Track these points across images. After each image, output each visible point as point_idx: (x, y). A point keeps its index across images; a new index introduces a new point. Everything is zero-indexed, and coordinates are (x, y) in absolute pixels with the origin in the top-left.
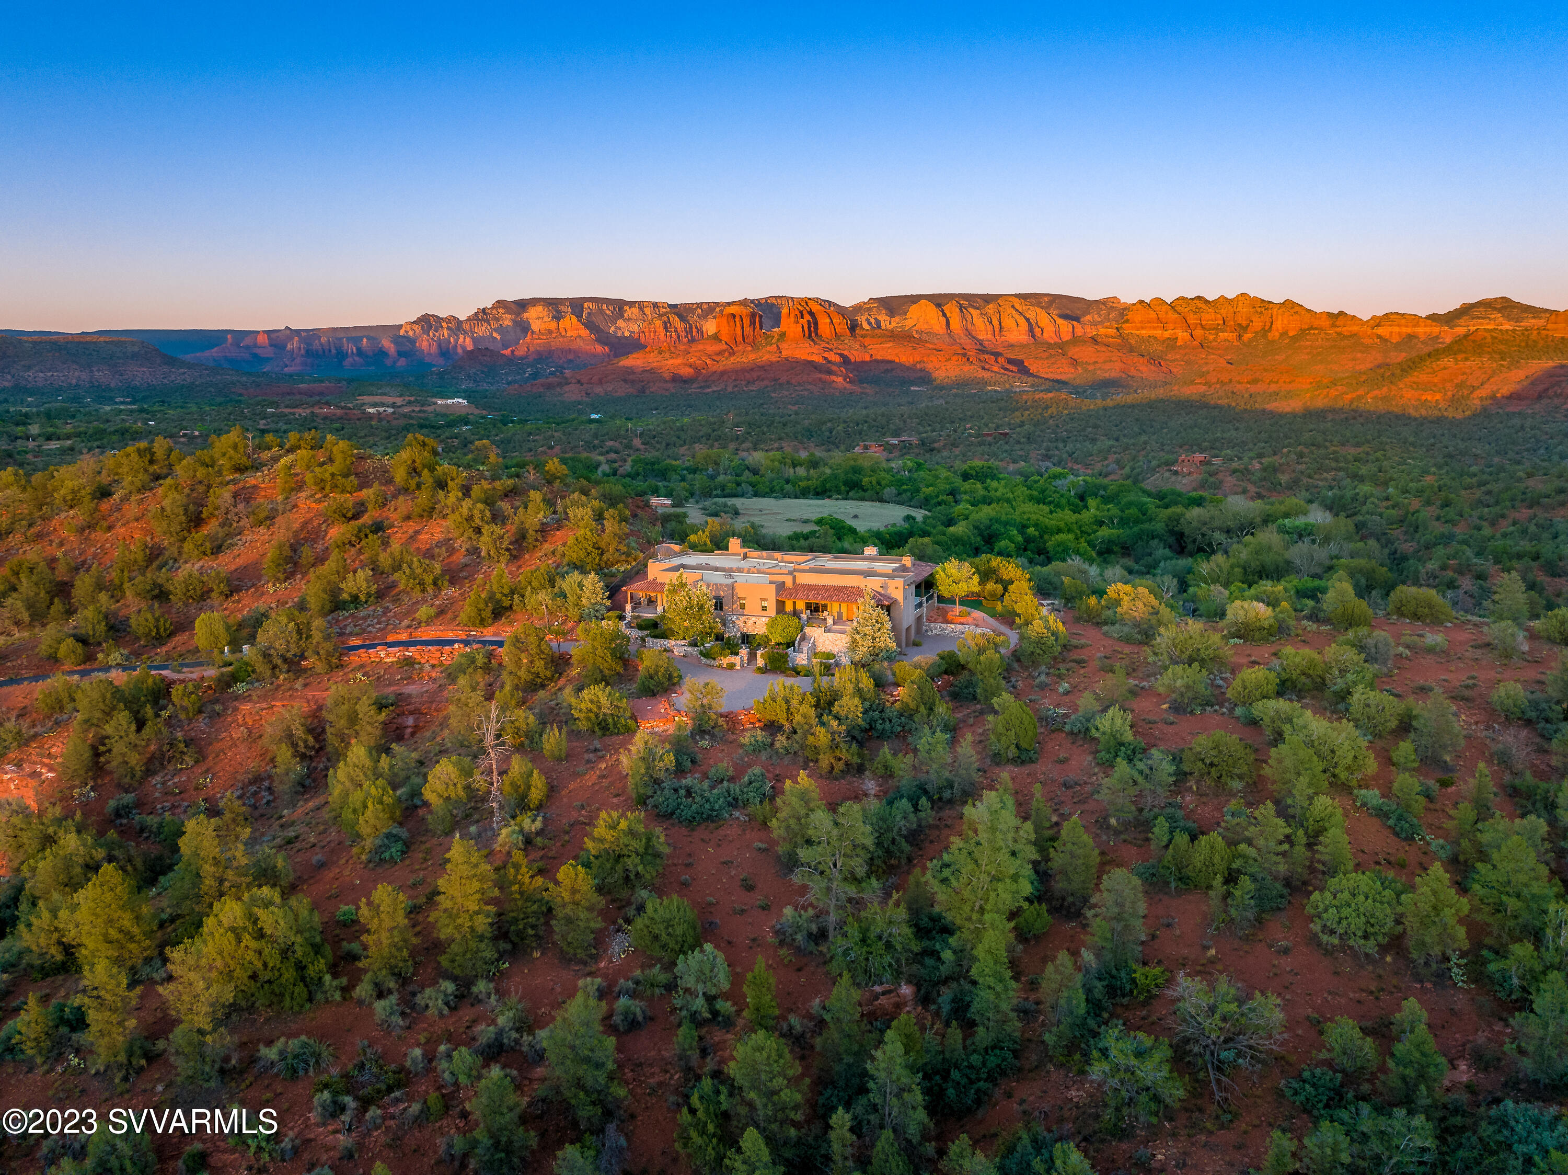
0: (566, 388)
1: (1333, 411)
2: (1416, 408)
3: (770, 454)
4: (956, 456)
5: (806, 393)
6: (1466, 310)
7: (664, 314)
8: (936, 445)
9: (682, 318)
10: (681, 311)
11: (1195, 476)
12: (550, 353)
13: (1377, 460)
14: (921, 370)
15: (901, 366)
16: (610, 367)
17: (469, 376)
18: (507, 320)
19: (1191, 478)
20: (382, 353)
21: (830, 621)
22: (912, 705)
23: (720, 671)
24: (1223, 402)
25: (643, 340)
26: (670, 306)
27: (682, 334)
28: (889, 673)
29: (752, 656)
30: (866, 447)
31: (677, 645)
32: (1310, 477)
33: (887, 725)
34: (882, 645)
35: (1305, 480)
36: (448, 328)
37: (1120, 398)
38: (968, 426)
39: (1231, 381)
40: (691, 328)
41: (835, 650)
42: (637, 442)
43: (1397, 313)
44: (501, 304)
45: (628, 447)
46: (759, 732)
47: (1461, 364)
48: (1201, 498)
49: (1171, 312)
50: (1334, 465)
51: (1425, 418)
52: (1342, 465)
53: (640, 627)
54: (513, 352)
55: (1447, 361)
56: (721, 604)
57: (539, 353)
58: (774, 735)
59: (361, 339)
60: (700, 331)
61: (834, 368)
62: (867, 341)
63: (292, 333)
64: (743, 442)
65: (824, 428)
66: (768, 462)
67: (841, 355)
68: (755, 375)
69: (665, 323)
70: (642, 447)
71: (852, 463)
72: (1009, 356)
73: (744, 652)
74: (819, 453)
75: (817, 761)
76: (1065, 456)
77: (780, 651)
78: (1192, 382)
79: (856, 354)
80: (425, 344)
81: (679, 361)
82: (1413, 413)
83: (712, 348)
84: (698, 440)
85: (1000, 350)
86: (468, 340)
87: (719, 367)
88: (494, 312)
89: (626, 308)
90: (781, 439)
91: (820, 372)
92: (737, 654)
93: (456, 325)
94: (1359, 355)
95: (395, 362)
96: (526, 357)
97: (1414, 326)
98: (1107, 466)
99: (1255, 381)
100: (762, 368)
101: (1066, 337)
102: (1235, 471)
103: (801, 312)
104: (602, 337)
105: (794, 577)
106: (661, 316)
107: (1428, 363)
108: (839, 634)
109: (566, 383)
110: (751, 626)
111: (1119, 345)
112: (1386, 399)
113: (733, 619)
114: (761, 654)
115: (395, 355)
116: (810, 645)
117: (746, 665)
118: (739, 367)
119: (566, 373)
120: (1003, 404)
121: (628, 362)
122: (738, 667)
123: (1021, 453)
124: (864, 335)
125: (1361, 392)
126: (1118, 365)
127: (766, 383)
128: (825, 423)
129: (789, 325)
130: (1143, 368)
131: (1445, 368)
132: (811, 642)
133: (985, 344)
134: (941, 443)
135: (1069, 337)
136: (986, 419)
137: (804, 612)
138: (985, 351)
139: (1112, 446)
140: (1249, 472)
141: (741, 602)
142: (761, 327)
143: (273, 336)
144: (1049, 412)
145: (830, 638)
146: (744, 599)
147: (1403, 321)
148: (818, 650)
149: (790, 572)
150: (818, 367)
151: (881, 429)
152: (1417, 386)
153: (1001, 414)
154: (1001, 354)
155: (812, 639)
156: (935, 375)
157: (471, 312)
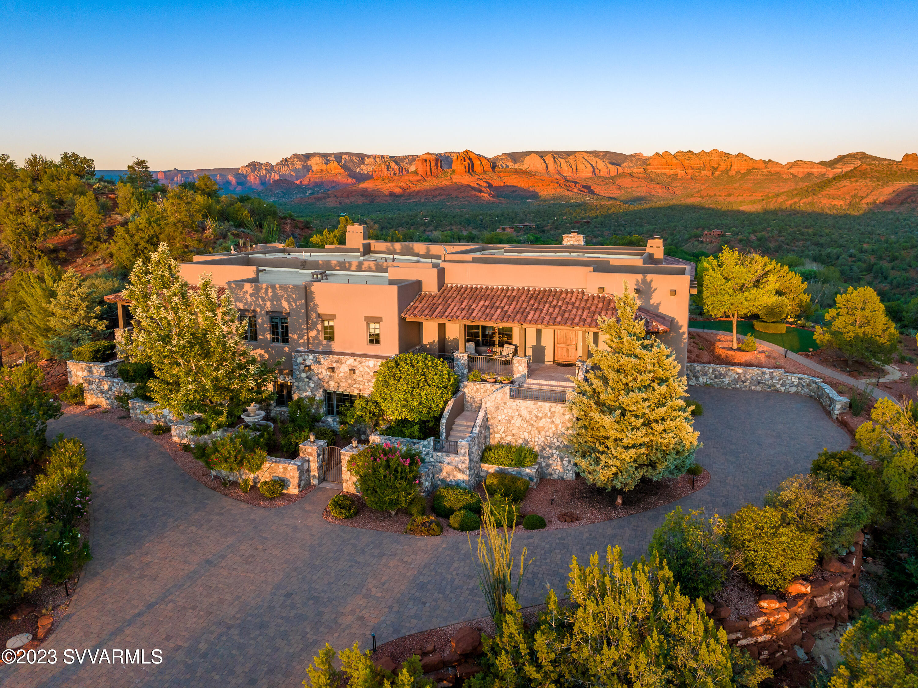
0: (328, 200)
1: (782, 210)
2: (830, 209)
3: (445, 232)
4: (559, 234)
5: (467, 202)
6: (841, 159)
8: (546, 228)
9: (397, 163)
10: (396, 160)
11: (715, 243)
12: (322, 183)
13: (827, 235)
14: (533, 191)
15: (521, 189)
16: (354, 188)
17: (275, 194)
18: (299, 165)
19: (712, 245)
20: (228, 183)
21: (520, 370)
24: (713, 206)
25: (374, 175)
26: (391, 157)
27: (397, 172)
29: (330, 463)
30: (503, 229)
32: (788, 245)
35: (785, 246)
36: (266, 169)
37: (648, 206)
38: (564, 218)
39: (715, 195)
40: (402, 169)
41: (536, 441)
43: (802, 161)
44: (295, 156)
47: (854, 184)
49: (674, 159)
50: (802, 237)
51: (837, 215)
52: (807, 237)
53: (128, 376)
54: (301, 182)
55: (845, 182)
56: (285, 328)
57: (316, 183)
59: (216, 175)
60: (407, 171)
61: (483, 189)
62: (502, 175)
63: (177, 172)
64: (429, 226)
65: (478, 219)
67: (487, 182)
68: (437, 192)
69: (387, 166)
72: (582, 184)
73: (310, 450)
74: (475, 232)
78: (692, 196)
79: (496, 181)
80: (252, 178)
81: (394, 184)
82: (829, 212)
83: (414, 178)
84: (401, 225)
85: (577, 181)
86: (276, 176)
87: (417, 188)
88: (292, 160)
89: (366, 158)
90: (451, 224)
91: (475, 191)
93: (270, 168)
94: (781, 184)
95: (235, 188)
96: (308, 185)
97: (811, 168)
99: (729, 195)
100: (441, 188)
101: (613, 174)
102: (741, 241)
103: (464, 158)
104: (352, 174)
105: (442, 273)
106: (386, 162)
107: (834, 183)
108: (547, 405)
109: (329, 197)
110: (346, 379)
111: (645, 178)
112: (810, 204)
113: (308, 362)
114: (352, 461)
115: (235, 184)
116: (476, 430)
117: (314, 482)
118: (428, 188)
119: (329, 192)
120: (583, 207)
121: (364, 185)
122: (293, 490)
123: (599, 233)
124: (500, 172)
125: (796, 200)
126: (645, 189)
127: (444, 197)
128: (478, 216)
129: (457, 166)
130: (659, 191)
131: (845, 186)
132: (479, 421)
133: (568, 178)
134: (549, 227)
135: (616, 174)
136: (574, 214)
137: (462, 348)
138: (568, 181)
139: (655, 228)
140: (750, 242)
141: (326, 323)
142: (441, 167)
143: (167, 173)
144: (612, 211)
145: (525, 413)
146: (332, 317)
147: (805, 165)
148: (495, 439)
149: (435, 266)
150: (473, 189)
151: (512, 219)
152: (829, 196)
153: (583, 212)
154: (577, 183)
155: (481, 414)
156: (541, 193)
157: (279, 161)
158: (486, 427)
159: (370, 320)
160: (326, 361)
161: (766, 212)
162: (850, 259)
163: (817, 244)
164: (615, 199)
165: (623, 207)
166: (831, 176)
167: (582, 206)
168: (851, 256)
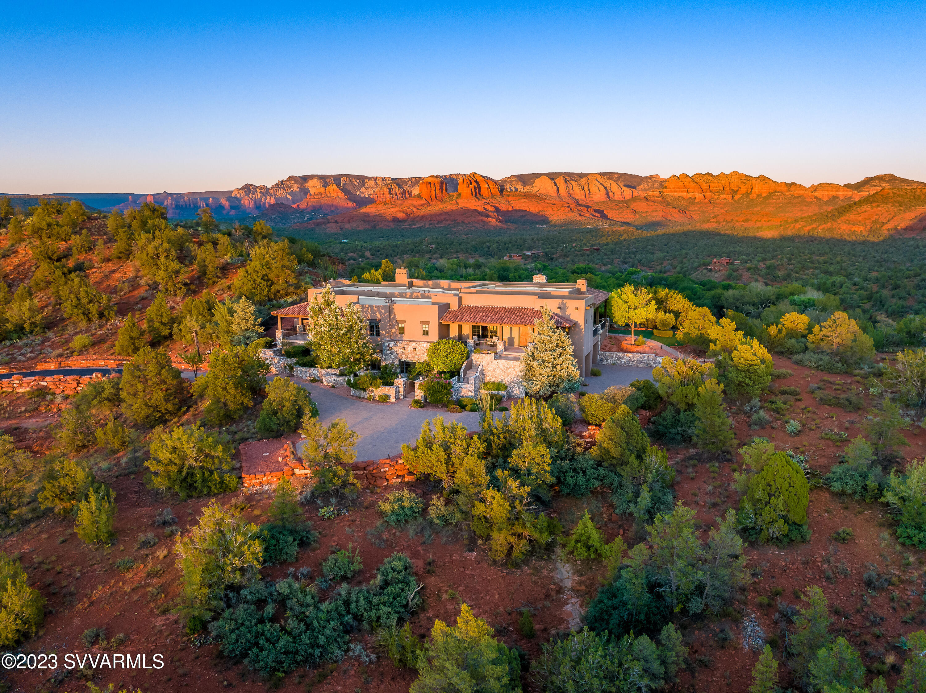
0: (328, 225)
1: (799, 236)
2: (849, 235)
3: (451, 260)
4: (568, 261)
5: (473, 228)
6: (868, 181)
7: (389, 184)
8: (554, 256)
9: (399, 186)
10: (399, 182)
11: (723, 272)
12: (321, 207)
13: (838, 262)
14: (542, 216)
15: (530, 213)
16: (355, 213)
17: (271, 220)
18: (296, 188)
19: (721, 273)
20: (221, 207)
21: (500, 347)
22: (615, 452)
23: (371, 405)
24: (729, 232)
25: (376, 199)
26: (393, 179)
27: (400, 196)
28: (576, 408)
29: (409, 388)
30: (511, 257)
31: (327, 374)
32: (797, 273)
33: (581, 480)
34: (564, 373)
35: (794, 275)
36: (261, 192)
37: (660, 232)
38: (574, 245)
39: (732, 220)
40: (405, 192)
41: (507, 380)
42: (368, 254)
43: (826, 183)
44: (292, 178)
45: (362, 256)
46: (406, 493)
47: (875, 209)
48: (729, 285)
49: (692, 182)
50: (812, 265)
51: (855, 241)
52: (817, 265)
53: (289, 355)
54: (298, 206)
55: (866, 207)
56: (378, 328)
57: (314, 207)
58: (426, 496)
59: (209, 199)
60: (410, 194)
61: (490, 214)
62: (510, 199)
63: (167, 195)
64: (434, 254)
65: (484, 246)
66: (450, 265)
67: (495, 207)
68: (442, 217)
69: (389, 189)
70: (371, 257)
71: (503, 265)
72: (595, 208)
73: (400, 382)
74: (481, 260)
75: (488, 538)
76: (636, 262)
77: (442, 381)
78: (708, 221)
79: (504, 206)
80: (247, 201)
81: (397, 209)
82: (848, 238)
83: (418, 202)
84: (405, 252)
85: (589, 204)
86: (272, 199)
87: (421, 213)
88: (288, 183)
89: (367, 181)
90: (457, 252)
91: (482, 216)
92: (392, 384)
93: (265, 191)
94: (805, 208)
95: (229, 213)
96: (306, 209)
97: (837, 191)
98: (665, 267)
99: (747, 220)
100: (447, 213)
101: (627, 197)
102: (749, 269)
103: (470, 181)
104: (352, 197)
105: (460, 299)
106: (387, 185)
107: (855, 208)
108: (512, 362)
109: (328, 223)
110: (411, 353)
111: (661, 202)
112: (830, 230)
113: (391, 345)
114: (420, 385)
115: (229, 208)
116: (478, 374)
117: (402, 397)
118: (433, 212)
119: (329, 217)
120: (594, 234)
121: (366, 210)
122: (392, 400)
123: (608, 260)
124: (508, 196)
125: (814, 226)
126: (661, 213)
127: (449, 222)
128: (485, 243)
129: (464, 189)
130: (675, 215)
131: (865, 211)
132: (479, 370)
133: (581, 202)
134: (558, 255)
135: (631, 197)
136: (584, 241)
137: (471, 337)
138: (580, 205)
139: (665, 256)
140: (758, 270)
141: (400, 325)
142: (446, 190)
143: (157, 197)
144: (623, 237)
145: (501, 366)
146: (404, 322)
147: (830, 188)
148: (487, 379)
149: (455, 295)
150: (479, 213)
151: (520, 246)
152: (848, 222)
153: (594, 239)
154: (590, 207)
155: (480, 367)
156: (551, 218)
157: (274, 183)
158: (483, 374)
159: (423, 323)
160: (401, 345)
161: (783, 239)
162: (854, 288)
163: (826, 272)
164: (628, 224)
165: (636, 233)
166: (857, 199)
167: (595, 232)
168: (855, 284)
